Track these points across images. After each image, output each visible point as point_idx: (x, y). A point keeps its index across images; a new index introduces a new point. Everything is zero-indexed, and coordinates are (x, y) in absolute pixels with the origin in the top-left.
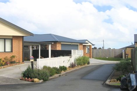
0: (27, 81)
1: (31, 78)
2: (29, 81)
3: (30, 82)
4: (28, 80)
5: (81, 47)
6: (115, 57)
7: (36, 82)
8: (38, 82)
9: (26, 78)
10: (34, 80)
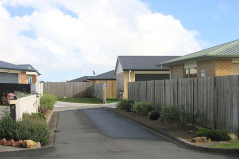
0: (8, 145)
1: (16, 140)
2: (11, 145)
3: (15, 146)
4: (9, 142)
5: (23, 78)
6: (75, 97)
7: (30, 147)
8: (35, 148)
9: (4, 139)
10: (26, 143)
